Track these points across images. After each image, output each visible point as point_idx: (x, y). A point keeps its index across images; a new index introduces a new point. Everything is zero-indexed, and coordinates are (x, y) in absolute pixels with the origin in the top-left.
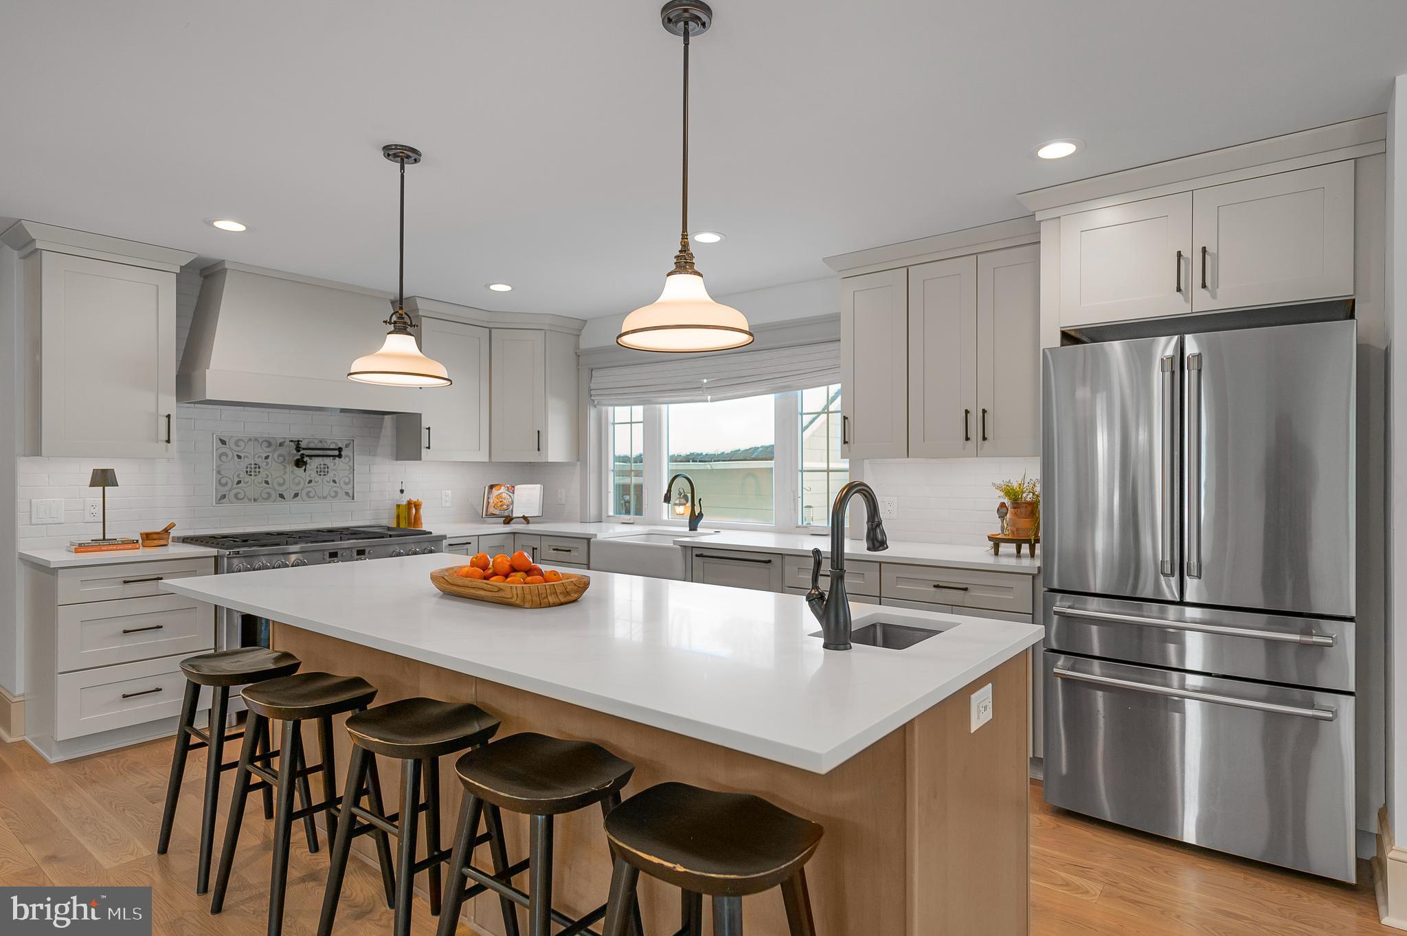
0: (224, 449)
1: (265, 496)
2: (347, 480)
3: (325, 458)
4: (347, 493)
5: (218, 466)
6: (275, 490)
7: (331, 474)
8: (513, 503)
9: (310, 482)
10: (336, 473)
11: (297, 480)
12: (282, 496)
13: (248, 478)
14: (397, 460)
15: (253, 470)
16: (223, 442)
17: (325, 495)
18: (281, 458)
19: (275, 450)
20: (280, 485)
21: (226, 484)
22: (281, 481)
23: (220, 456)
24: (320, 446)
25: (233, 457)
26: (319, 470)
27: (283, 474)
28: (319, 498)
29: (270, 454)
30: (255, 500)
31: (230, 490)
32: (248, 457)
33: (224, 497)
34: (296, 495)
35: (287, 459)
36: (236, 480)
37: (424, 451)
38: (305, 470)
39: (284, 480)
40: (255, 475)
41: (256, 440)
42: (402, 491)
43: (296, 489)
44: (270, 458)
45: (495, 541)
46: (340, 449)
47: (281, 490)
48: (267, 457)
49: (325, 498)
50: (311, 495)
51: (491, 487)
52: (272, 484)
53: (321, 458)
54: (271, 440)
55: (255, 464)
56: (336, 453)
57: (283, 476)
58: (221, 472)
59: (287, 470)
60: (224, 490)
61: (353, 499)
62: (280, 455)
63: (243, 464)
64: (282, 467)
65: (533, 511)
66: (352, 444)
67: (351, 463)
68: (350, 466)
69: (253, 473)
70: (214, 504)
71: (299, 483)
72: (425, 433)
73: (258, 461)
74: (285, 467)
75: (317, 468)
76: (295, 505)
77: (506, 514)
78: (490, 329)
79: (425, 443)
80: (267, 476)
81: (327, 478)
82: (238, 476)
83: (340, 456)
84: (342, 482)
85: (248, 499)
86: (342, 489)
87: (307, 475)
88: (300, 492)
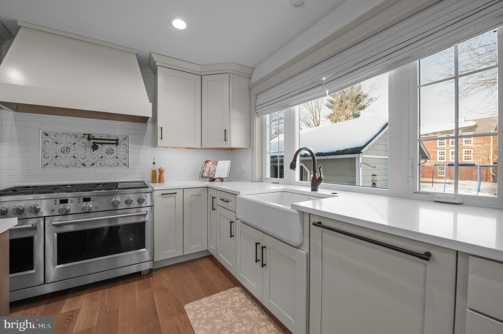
0: (47, 138)
1: (73, 164)
2: (125, 157)
3: (111, 145)
4: (125, 164)
5: (43, 148)
6: (80, 161)
7: (115, 154)
8: (215, 170)
9: (102, 157)
10: (118, 153)
11: (93, 156)
12: (84, 165)
13: (62, 155)
14: (155, 147)
15: (65, 150)
16: (46, 135)
17: (111, 165)
18: (84, 145)
19: (80, 140)
20: (83, 159)
21: (48, 158)
22: (84, 157)
23: (44, 142)
24: (108, 138)
25: (53, 143)
26: (107, 151)
27: (85, 153)
28: (108, 166)
29: (77, 142)
30: (67, 167)
31: (51, 161)
32: (62, 143)
33: (47, 164)
34: (93, 164)
35: (87, 145)
36: (55, 155)
37: (159, 140)
38: (98, 151)
39: (85, 156)
40: (67, 153)
41: (68, 134)
42: (154, 163)
43: (92, 161)
44: (76, 144)
45: (195, 192)
46: (117, 140)
47: (83, 161)
48: (74, 144)
49: (111, 166)
50: (102, 164)
51: (207, 162)
52: (78, 158)
53: (108, 145)
54: (78, 135)
55: (67, 147)
56: (115, 142)
57: (85, 154)
58: (45, 151)
59: (87, 151)
60: (46, 161)
61: (128, 167)
62: (82, 143)
63: (59, 147)
64: (85, 149)
65: (224, 175)
66: (128, 137)
67: (127, 148)
68: (127, 150)
69: (65, 152)
70: (40, 168)
71: (95, 158)
72: (159, 130)
73: (69, 146)
74: (86, 149)
75: (106, 150)
76: (92, 170)
77: (211, 176)
78: (201, 76)
79: (159, 136)
80: (75, 154)
81: (112, 156)
82: (56, 153)
83: (117, 144)
84: (121, 158)
85: (63, 166)
86: (121, 161)
87: (100, 154)
88: (95, 163)
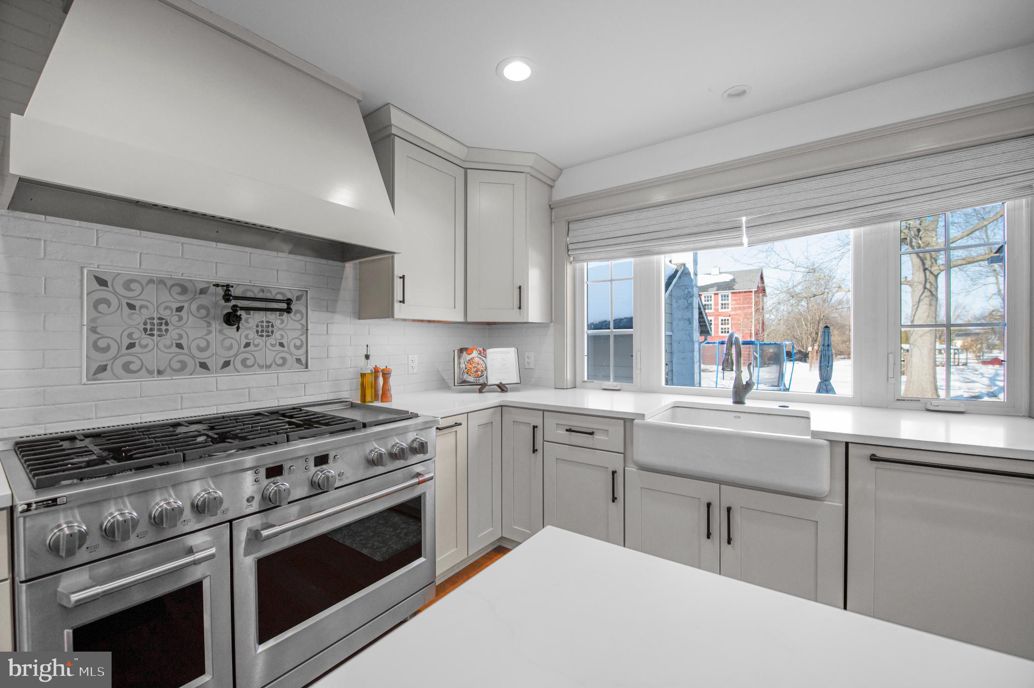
0: (103, 293)
1: (177, 366)
2: (298, 343)
3: (269, 313)
4: (299, 361)
5: (92, 320)
6: (193, 357)
7: (277, 335)
8: (486, 369)
9: (247, 345)
10: (284, 334)
11: (227, 343)
12: (204, 366)
13: (146, 340)
14: (359, 319)
15: (156, 327)
16: (102, 282)
17: (268, 364)
18: (203, 312)
19: (193, 299)
20: (201, 350)
21: (107, 349)
22: (203, 344)
23: (96, 304)
24: (261, 295)
25: (120, 305)
26: (260, 329)
27: (207, 335)
28: (261, 367)
29: (186, 305)
30: (160, 372)
31: (115, 358)
32: (147, 308)
33: (103, 368)
34: (226, 364)
35: (212, 311)
36: (126, 342)
37: (397, 305)
38: (238, 329)
39: (208, 342)
40: (159, 336)
41: (161, 282)
42: (367, 357)
43: (226, 355)
44: (185, 309)
46: (289, 302)
47: (202, 356)
48: (179, 309)
49: (268, 367)
50: (249, 363)
51: (461, 351)
52: (189, 348)
53: (262, 313)
54: (189, 285)
55: (160, 319)
56: (284, 306)
57: (207, 337)
58: (98, 330)
59: (213, 328)
60: (101, 359)
61: (307, 367)
62: (200, 308)
63: (138, 319)
64: (206, 324)
65: (511, 377)
66: (305, 295)
67: (304, 322)
68: (302, 325)
69: (155, 332)
70: (84, 380)
71: (230, 348)
72: (398, 283)
73: (165, 314)
74: (209, 324)
75: (257, 326)
76: (225, 379)
77: (481, 381)
78: (466, 169)
79: (398, 296)
80: (181, 337)
81: (271, 340)
82: (130, 336)
83: (288, 310)
84: (292, 346)
85: (148, 371)
86: (291, 354)
87: (243, 336)
88: (232, 359)
